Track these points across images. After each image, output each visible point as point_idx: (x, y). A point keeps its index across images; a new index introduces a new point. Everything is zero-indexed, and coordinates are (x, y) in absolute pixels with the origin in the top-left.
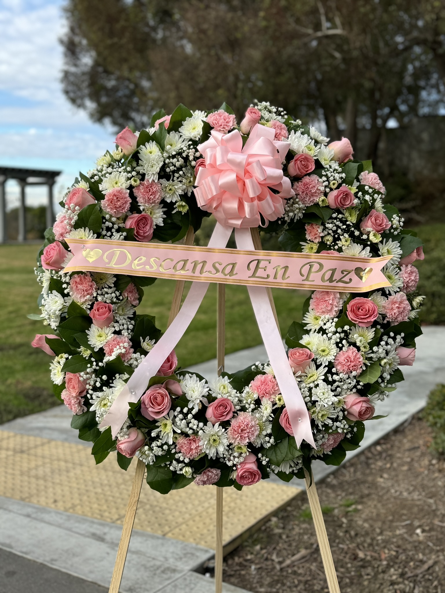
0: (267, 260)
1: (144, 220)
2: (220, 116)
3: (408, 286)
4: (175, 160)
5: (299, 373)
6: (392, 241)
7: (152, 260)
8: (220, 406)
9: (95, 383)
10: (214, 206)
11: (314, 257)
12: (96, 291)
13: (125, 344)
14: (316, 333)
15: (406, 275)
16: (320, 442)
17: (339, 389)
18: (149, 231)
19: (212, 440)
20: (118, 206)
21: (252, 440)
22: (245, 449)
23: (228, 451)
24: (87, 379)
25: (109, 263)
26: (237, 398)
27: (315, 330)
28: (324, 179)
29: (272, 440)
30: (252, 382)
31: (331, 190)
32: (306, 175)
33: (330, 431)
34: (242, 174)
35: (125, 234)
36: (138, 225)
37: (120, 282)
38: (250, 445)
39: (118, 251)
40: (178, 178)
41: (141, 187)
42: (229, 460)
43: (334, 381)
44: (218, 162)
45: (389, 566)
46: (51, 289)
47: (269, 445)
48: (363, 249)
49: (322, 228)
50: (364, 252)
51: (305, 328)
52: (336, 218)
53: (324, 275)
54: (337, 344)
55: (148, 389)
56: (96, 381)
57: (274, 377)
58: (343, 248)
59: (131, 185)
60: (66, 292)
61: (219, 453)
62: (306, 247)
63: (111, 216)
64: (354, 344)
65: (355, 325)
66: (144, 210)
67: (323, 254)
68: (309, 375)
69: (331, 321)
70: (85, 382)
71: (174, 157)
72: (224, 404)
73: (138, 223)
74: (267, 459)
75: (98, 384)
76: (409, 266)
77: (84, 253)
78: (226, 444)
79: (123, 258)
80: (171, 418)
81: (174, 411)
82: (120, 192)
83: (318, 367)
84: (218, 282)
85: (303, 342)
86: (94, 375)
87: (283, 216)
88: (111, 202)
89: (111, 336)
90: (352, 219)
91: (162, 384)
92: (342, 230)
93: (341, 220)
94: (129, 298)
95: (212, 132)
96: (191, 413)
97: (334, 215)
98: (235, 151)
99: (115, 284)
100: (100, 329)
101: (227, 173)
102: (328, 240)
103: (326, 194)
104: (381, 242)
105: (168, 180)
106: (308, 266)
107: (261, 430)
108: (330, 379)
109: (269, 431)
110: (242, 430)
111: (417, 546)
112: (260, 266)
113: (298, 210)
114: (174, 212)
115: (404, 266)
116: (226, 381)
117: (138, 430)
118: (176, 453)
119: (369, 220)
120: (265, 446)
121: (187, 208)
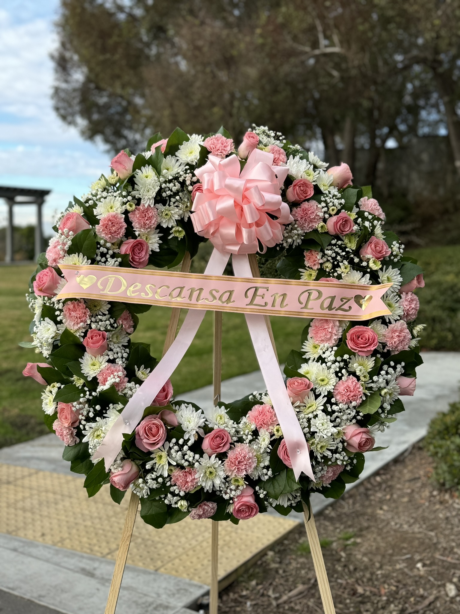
0: (265, 288)
1: (139, 246)
2: (218, 140)
3: (408, 315)
4: (171, 185)
5: (298, 403)
6: (393, 268)
7: (148, 286)
8: (217, 437)
9: (88, 414)
10: (211, 231)
11: (313, 285)
12: (90, 319)
13: (119, 373)
14: (314, 362)
15: (407, 303)
16: (319, 475)
17: (338, 420)
18: (145, 256)
19: (208, 472)
20: (112, 231)
21: (249, 472)
22: (242, 482)
23: (224, 484)
24: (80, 409)
25: (103, 290)
26: (234, 429)
27: (314, 359)
28: (323, 204)
29: (270, 473)
30: (250, 412)
31: (330, 215)
32: (305, 201)
33: (330, 463)
34: (240, 199)
35: (120, 260)
36: (133, 251)
37: (114, 309)
38: (247, 478)
39: (112, 278)
40: (174, 203)
41: (137, 212)
42: (226, 493)
43: (333, 412)
44: (216, 188)
45: (388, 602)
46: (43, 316)
47: (266, 477)
48: (363, 277)
49: (320, 254)
50: (364, 279)
51: (304, 357)
52: (335, 245)
53: (323, 302)
54: (336, 373)
55: (143, 419)
56: (89, 411)
57: (272, 408)
58: (343, 275)
59: (126, 210)
60: (59, 319)
61: (215, 485)
62: (305, 274)
63: (106, 242)
64: (354, 374)
65: (354, 354)
66: (139, 235)
67: (322, 281)
68: (308, 406)
69: (330, 350)
70: (78, 412)
71: (170, 181)
72: (221, 435)
73: (133, 249)
74: (265, 492)
75: (91, 415)
76: (410, 293)
77: (78, 279)
78: (223, 477)
79: (117, 285)
80: (166, 450)
81: (170, 442)
82: (115, 217)
83: (317, 397)
84: (215, 310)
85: (301, 371)
86: (87, 405)
87: (281, 242)
88: (106, 227)
89: (105, 365)
90: (352, 246)
91: (158, 414)
92: (341, 256)
93: (340, 247)
94: (124, 326)
95: (210, 156)
96: (187, 445)
97: (334, 242)
98: (233, 176)
99: (110, 311)
100: (93, 358)
101: (225, 198)
102: (327, 267)
103: (325, 221)
104: (381, 269)
105: (164, 205)
106: (306, 294)
107: (259, 462)
108: (329, 409)
109: (267, 463)
110: (239, 462)
111: (418, 581)
112: (258, 293)
113: (296, 236)
114: (170, 237)
115: (404, 293)
116: (223, 411)
117: (132, 462)
118: (171, 486)
119: (369, 247)
120: (263, 479)
121: (184, 233)
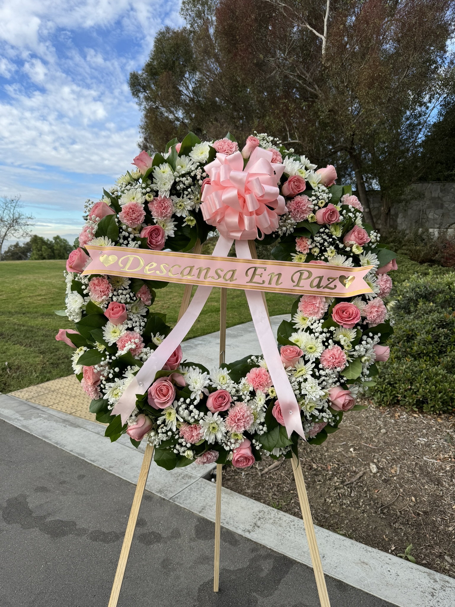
0: (263, 268)
1: (157, 231)
2: (225, 143)
3: (384, 293)
4: (184, 179)
5: (290, 368)
6: (371, 253)
7: (162, 266)
8: (219, 397)
9: (108, 375)
10: (218, 219)
11: (305, 266)
12: (113, 293)
13: (136, 340)
14: (303, 332)
15: (383, 283)
16: (308, 430)
17: (324, 383)
18: (162, 241)
19: (211, 428)
20: (133, 218)
21: (247, 428)
22: (241, 436)
23: (226, 438)
24: (101, 371)
25: (124, 267)
26: (234, 389)
27: (303, 329)
28: (314, 198)
29: (265, 429)
30: (248, 374)
31: (320, 208)
32: (298, 195)
33: (317, 420)
34: (243, 190)
35: (139, 242)
36: (151, 235)
37: (134, 285)
38: (246, 433)
39: (131, 258)
40: (187, 195)
41: (155, 202)
42: (227, 445)
43: (320, 376)
44: (222, 179)
45: (333, 475)
46: (73, 289)
47: (262, 432)
48: (346, 260)
49: (310, 241)
50: (347, 262)
51: (294, 327)
52: (323, 233)
53: (312, 282)
54: (323, 342)
55: (155, 381)
56: (110, 373)
57: (268, 371)
58: (329, 259)
59: (146, 200)
60: (85, 292)
61: (218, 438)
62: (296, 257)
63: (127, 227)
64: (338, 343)
65: (338, 326)
66: (157, 222)
67: (312, 263)
68: (298, 370)
69: (318, 322)
70: (99, 373)
71: (183, 176)
72: (222, 396)
73: (151, 234)
74: (260, 445)
75: (111, 376)
76: (385, 275)
77: (102, 259)
78: (224, 432)
79: (136, 263)
80: (175, 408)
81: (178, 401)
82: (136, 205)
83: (306, 362)
84: (221, 287)
85: (292, 339)
86: (107, 368)
87: (277, 230)
88: (128, 214)
89: (124, 332)
90: (337, 234)
91: (168, 376)
92: (328, 243)
93: (327, 234)
94: (142, 299)
95: (217, 154)
96: (193, 404)
97: (322, 230)
98: (237, 169)
99: (130, 286)
100: (115, 326)
101: (230, 189)
102: (315, 252)
103: (314, 211)
104: (362, 254)
105: (179, 197)
106: (299, 274)
107: (256, 419)
108: (317, 374)
109: (263, 420)
110: (238, 420)
111: (351, 460)
112: (257, 272)
113: (290, 225)
114: (183, 225)
115: (380, 275)
116: (225, 372)
117: (146, 417)
118: (179, 438)
119: (353, 234)
120: (258, 432)
121: (195, 222)
